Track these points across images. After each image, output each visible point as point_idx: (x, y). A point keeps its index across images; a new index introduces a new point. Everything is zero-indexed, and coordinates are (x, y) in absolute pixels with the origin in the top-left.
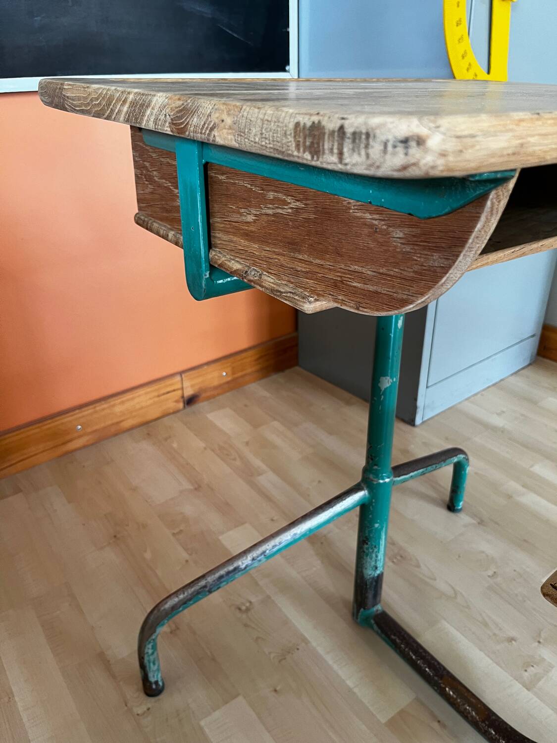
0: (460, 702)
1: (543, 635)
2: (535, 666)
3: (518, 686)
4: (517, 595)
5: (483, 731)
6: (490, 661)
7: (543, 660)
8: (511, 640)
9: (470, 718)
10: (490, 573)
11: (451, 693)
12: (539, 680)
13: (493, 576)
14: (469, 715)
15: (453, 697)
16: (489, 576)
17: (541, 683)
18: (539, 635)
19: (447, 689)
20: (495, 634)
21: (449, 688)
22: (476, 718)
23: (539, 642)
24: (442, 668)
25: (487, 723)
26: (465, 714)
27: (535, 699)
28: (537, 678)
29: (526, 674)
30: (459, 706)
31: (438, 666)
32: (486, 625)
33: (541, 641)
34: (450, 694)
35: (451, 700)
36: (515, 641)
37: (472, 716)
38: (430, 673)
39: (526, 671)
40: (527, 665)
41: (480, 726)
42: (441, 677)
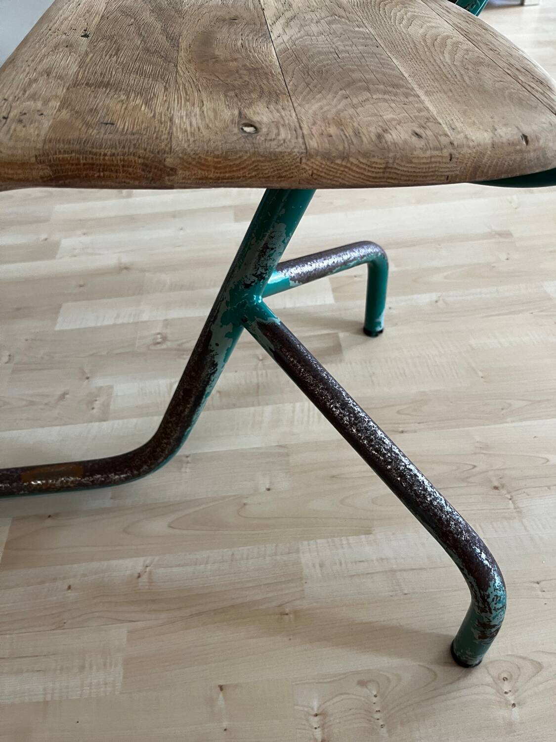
0: (53, 481)
1: (87, 371)
2: (98, 399)
3: (96, 425)
4: (42, 358)
5: (91, 484)
6: (58, 428)
7: (101, 388)
8: (63, 396)
9: (72, 485)
10: (6, 359)
11: (39, 482)
12: (108, 405)
13: (10, 359)
14: (69, 484)
15: (43, 484)
16: (6, 363)
17: (112, 407)
18: (83, 373)
19: (33, 483)
20: (46, 404)
21: (33, 481)
22: (76, 480)
23: (88, 378)
24: (12, 470)
25: (88, 474)
26: (65, 486)
27: (116, 422)
28: (106, 406)
29: (95, 411)
30: (54, 485)
31: (9, 473)
32: (32, 403)
33: (88, 375)
34: (39, 484)
35: (44, 487)
36: (67, 394)
37: (72, 482)
38: (6, 485)
39: (93, 408)
40: (90, 404)
41: (85, 482)
42: (19, 478)
